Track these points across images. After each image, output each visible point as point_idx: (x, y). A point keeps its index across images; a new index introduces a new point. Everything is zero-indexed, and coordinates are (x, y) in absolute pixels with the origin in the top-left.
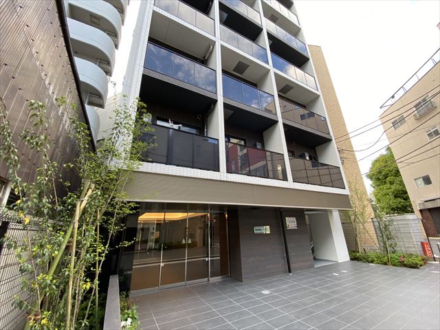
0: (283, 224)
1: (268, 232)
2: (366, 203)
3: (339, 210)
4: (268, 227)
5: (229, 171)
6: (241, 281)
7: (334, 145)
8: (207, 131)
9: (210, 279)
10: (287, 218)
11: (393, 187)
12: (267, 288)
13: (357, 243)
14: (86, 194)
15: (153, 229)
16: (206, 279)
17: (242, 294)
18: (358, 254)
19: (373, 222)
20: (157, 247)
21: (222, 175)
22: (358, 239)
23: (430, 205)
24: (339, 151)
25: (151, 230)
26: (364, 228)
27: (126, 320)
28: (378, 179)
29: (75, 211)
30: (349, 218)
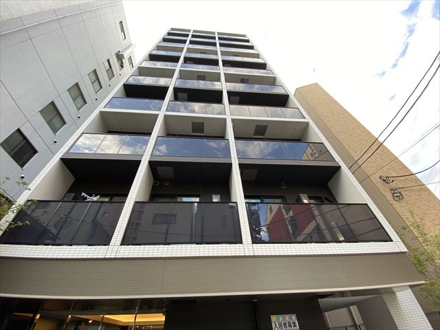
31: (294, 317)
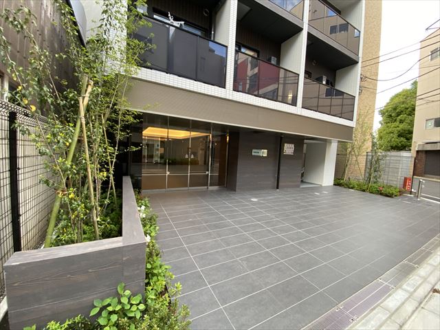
0: (281, 149)
1: (265, 155)
2: (368, 137)
3: (338, 141)
4: (266, 151)
5: (235, 89)
6: (235, 191)
7: (358, 70)
8: (214, 34)
9: (209, 187)
10: (286, 145)
11: (401, 126)
12: (256, 197)
13: (344, 172)
14: (86, 90)
15: (157, 146)
16: (206, 187)
17: (235, 199)
18: (342, 181)
19: (367, 155)
20: (162, 161)
21: (228, 92)
22: (347, 169)
23: (429, 148)
24: (361, 78)
25: (156, 147)
26: (356, 160)
27: (141, 207)
28: (391, 116)
29: (79, 107)
30: (346, 150)
31: (293, 145)
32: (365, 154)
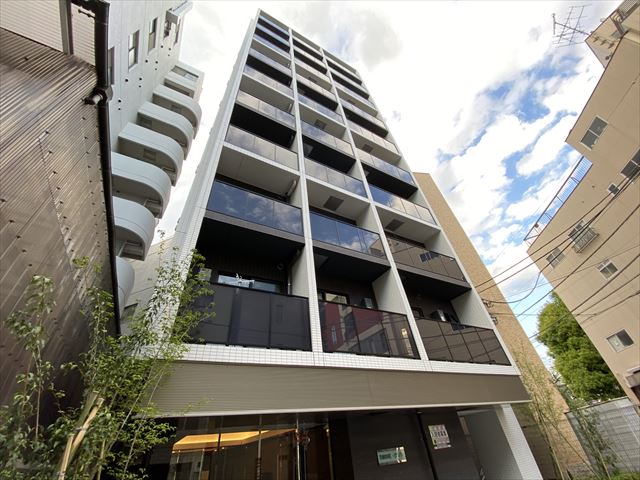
0: (426, 440)
1: (404, 459)
2: (549, 386)
3: (512, 405)
4: (402, 449)
7: (476, 296)
8: (291, 286)
10: (430, 428)
11: (581, 354)
13: (554, 464)
14: (87, 417)
19: (569, 420)
21: (316, 356)
22: (554, 455)
24: (486, 304)
26: (560, 434)
28: (555, 342)
30: (531, 416)
31: (443, 427)
32: (564, 417)
